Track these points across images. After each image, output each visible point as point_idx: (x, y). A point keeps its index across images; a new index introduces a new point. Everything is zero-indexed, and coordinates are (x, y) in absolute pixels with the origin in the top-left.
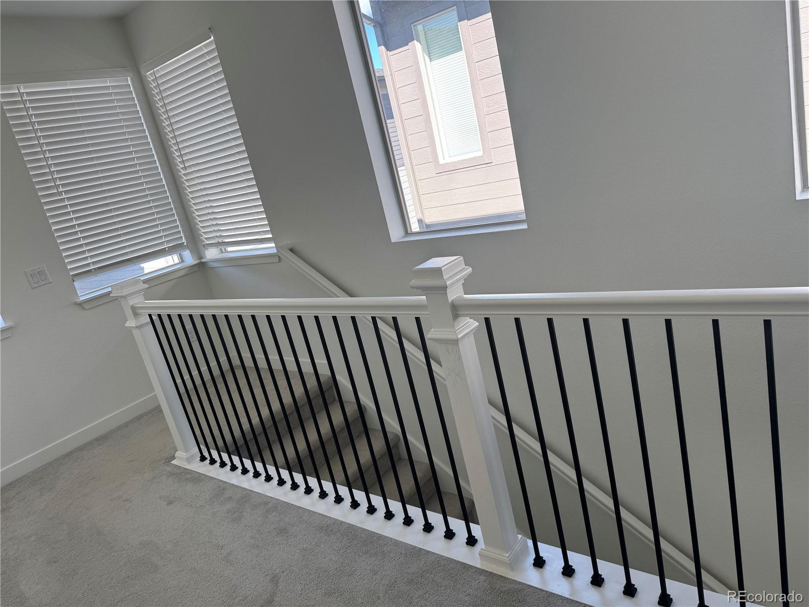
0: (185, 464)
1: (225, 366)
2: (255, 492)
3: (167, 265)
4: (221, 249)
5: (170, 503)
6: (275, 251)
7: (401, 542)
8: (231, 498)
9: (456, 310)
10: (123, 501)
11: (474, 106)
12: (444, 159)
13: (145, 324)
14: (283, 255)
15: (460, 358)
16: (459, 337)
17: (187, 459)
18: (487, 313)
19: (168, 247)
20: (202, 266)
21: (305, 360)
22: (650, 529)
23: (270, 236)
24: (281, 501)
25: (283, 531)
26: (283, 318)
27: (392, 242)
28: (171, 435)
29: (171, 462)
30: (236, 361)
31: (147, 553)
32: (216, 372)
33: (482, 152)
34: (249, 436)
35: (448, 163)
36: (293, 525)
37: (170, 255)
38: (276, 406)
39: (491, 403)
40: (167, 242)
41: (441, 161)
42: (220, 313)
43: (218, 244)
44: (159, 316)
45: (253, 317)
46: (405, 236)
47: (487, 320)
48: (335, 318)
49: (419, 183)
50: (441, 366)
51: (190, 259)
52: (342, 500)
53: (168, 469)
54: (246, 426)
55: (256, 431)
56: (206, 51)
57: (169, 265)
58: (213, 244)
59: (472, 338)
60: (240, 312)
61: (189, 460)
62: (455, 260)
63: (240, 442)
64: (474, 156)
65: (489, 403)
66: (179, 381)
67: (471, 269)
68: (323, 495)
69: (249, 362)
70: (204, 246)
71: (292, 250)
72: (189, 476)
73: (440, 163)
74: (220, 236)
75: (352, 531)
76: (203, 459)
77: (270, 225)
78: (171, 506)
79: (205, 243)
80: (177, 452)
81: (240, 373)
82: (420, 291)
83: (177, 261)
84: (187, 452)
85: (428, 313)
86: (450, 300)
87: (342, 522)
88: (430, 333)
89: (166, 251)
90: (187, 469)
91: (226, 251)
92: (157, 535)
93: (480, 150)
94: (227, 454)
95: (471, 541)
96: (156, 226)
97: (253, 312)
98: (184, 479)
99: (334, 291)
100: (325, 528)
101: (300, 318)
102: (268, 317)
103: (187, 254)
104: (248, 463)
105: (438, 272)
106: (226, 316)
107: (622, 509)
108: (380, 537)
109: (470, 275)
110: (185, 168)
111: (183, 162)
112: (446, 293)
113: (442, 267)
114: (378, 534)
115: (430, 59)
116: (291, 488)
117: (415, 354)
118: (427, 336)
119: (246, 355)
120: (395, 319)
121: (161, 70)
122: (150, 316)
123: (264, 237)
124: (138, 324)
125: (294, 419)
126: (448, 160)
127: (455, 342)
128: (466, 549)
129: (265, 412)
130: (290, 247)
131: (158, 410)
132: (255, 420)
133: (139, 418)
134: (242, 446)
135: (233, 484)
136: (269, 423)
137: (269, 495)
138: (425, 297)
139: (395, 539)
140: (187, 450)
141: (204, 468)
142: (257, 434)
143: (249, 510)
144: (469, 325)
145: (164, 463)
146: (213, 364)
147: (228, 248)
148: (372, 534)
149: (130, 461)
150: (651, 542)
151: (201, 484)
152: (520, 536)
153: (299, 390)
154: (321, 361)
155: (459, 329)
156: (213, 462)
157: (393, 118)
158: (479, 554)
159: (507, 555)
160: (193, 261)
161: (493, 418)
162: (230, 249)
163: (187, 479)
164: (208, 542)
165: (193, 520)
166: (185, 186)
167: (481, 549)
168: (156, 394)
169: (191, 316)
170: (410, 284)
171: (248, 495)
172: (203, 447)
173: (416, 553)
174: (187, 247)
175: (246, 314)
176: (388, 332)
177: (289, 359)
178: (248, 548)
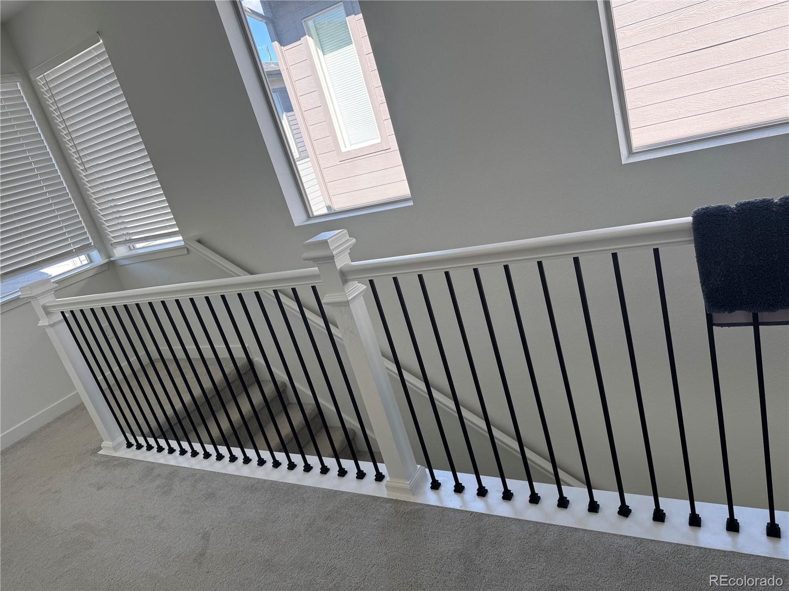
0: (112, 452)
1: (145, 360)
2: (182, 467)
3: (75, 267)
4: (129, 247)
5: (100, 488)
6: (183, 243)
7: (319, 488)
8: (159, 475)
9: (345, 276)
10: (53, 493)
11: (368, 96)
12: (345, 147)
13: (59, 322)
14: (191, 246)
15: (352, 317)
16: (349, 299)
17: (113, 448)
18: (371, 276)
19: (75, 248)
20: (111, 265)
21: (220, 346)
22: (548, 462)
23: (177, 229)
24: (208, 471)
25: (211, 496)
26: (192, 300)
27: (295, 226)
28: (96, 428)
29: (99, 453)
30: (155, 355)
31: (81, 534)
32: (137, 366)
33: (380, 139)
34: (174, 421)
35: (349, 151)
36: (220, 489)
37: (78, 256)
38: (197, 391)
39: (384, 355)
40: (74, 243)
41: (343, 150)
42: (131, 302)
43: (126, 242)
44: (72, 312)
45: (163, 303)
46: (308, 220)
47: (371, 282)
48: (240, 295)
49: (324, 171)
50: (338, 328)
51: (99, 259)
52: (265, 462)
53: (96, 459)
54: (170, 412)
55: (179, 415)
56: (96, 54)
57: (77, 266)
58: (120, 242)
59: (361, 300)
60: (150, 299)
61: (115, 448)
62: (340, 233)
63: (166, 427)
64: (373, 144)
65: (383, 356)
66: (100, 378)
67: (355, 240)
68: (247, 460)
69: (167, 355)
70: (112, 244)
71: (199, 241)
72: (117, 462)
73: (342, 151)
74: (128, 233)
75: (274, 487)
76: (129, 445)
77: (175, 218)
78: (101, 491)
79: (113, 242)
80: (103, 442)
81: (160, 366)
82: (311, 262)
83: (86, 262)
84: (112, 441)
85: (321, 281)
86: (338, 268)
87: (265, 481)
88: (325, 298)
89: (73, 252)
90: (114, 457)
91: (134, 247)
92: (90, 517)
93: (378, 138)
94: (153, 439)
95: (379, 477)
96: (61, 228)
97: (163, 298)
98: (112, 465)
99: (235, 271)
100: (250, 487)
101: (207, 298)
102: (177, 301)
103: (95, 254)
104: (174, 444)
105: (325, 243)
106: (138, 305)
107: (526, 450)
108: (300, 487)
109: (354, 245)
110: (86, 170)
111: (83, 164)
112: (334, 262)
113: (328, 239)
114: (298, 485)
115: (323, 52)
116: (216, 459)
117: (316, 321)
118: (323, 301)
119: (164, 348)
120: (294, 290)
121: (51, 74)
122: (63, 313)
123: (170, 231)
124: (51, 323)
125: (215, 403)
126: (350, 148)
127: (346, 304)
128: (375, 484)
129: (187, 398)
130: (197, 238)
131: (81, 407)
132: (178, 406)
133: (60, 418)
134: (167, 430)
135: (161, 464)
136: (191, 408)
137: (197, 468)
138: (317, 268)
139: (313, 487)
140: (113, 439)
141: (132, 454)
142: (181, 418)
143: (178, 483)
144: (358, 288)
145: (91, 455)
146: (133, 359)
147: (136, 245)
148: (292, 486)
149: (56, 457)
150: (551, 474)
151: (129, 468)
152: (419, 466)
153: (218, 376)
154: (235, 346)
155: (348, 292)
156: (139, 447)
157: (293, 111)
158: (386, 486)
159: (408, 483)
160: (101, 261)
161: (387, 369)
162: (138, 245)
163: (115, 466)
164: (140, 515)
165: (124, 500)
166: (87, 187)
167: (387, 481)
168: (77, 393)
169: (103, 309)
170: (302, 256)
171: (175, 471)
172: (129, 435)
173: (332, 494)
174: (95, 247)
175: (156, 301)
176: (290, 305)
177: (205, 347)
178: (179, 514)
